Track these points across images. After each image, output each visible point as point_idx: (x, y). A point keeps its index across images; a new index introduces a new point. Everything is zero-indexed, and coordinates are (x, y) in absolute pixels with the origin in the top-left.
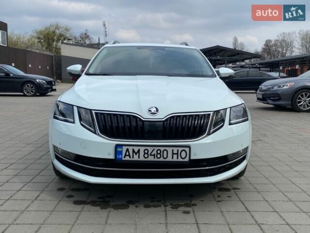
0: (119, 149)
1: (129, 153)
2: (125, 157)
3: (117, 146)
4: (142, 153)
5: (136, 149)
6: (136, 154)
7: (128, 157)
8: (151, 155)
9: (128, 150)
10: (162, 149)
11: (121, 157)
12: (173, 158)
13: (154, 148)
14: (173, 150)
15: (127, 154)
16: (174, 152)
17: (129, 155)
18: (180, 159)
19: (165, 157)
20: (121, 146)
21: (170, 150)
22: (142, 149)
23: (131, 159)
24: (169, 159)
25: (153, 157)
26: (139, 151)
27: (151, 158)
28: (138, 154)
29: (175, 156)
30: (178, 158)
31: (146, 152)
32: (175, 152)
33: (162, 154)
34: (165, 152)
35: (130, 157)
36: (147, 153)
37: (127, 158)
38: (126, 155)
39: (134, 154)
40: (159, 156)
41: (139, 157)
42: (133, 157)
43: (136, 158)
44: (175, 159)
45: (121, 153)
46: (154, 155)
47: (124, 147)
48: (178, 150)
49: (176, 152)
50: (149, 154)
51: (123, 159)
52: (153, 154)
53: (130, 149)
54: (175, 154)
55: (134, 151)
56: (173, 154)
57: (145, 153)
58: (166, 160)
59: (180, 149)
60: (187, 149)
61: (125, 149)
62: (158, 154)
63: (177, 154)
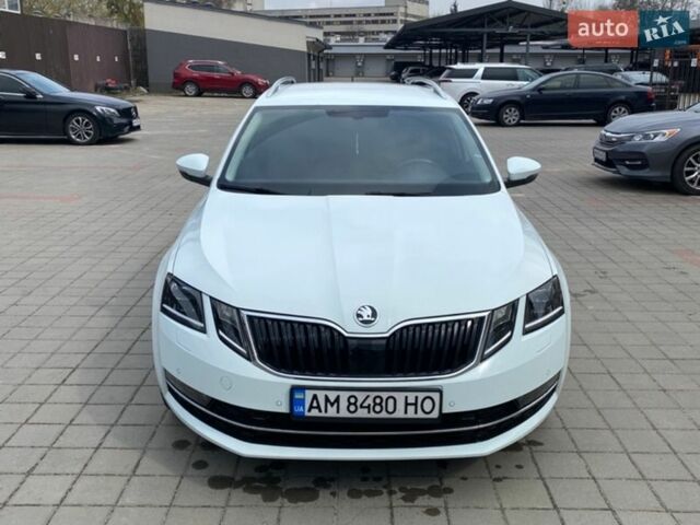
0: (298, 396)
1: (318, 403)
2: (309, 411)
3: (294, 389)
4: (343, 404)
5: (332, 396)
6: (332, 405)
7: (317, 411)
8: (362, 406)
9: (315, 397)
10: (385, 395)
11: (301, 409)
12: (406, 412)
13: (368, 393)
14: (406, 398)
15: (315, 404)
16: (409, 401)
17: (318, 407)
18: (421, 415)
19: (391, 409)
20: (303, 389)
21: (400, 397)
22: (344, 396)
23: (323, 414)
24: (400, 414)
25: (366, 410)
26: (337, 399)
27: (362, 413)
28: (336, 405)
29: (411, 409)
30: (416, 412)
31: (352, 400)
32: (411, 400)
33: (384, 404)
34: (391, 402)
35: (320, 411)
36: (355, 404)
37: (315, 413)
38: (311, 407)
39: (329, 405)
40: (378, 408)
41: (338, 412)
42: (326, 411)
43: (332, 412)
44: (411, 414)
45: (302, 402)
46: (368, 407)
47: (307, 392)
48: (417, 398)
49: (413, 401)
50: (358, 404)
51: (307, 414)
52: (365, 404)
53: (321, 395)
54: (411, 404)
55: (327, 399)
56: (407, 404)
57: (350, 404)
58: (393, 416)
59: (421, 396)
60: (436, 396)
61: (309, 395)
62: (375, 404)
63: (416, 404)
